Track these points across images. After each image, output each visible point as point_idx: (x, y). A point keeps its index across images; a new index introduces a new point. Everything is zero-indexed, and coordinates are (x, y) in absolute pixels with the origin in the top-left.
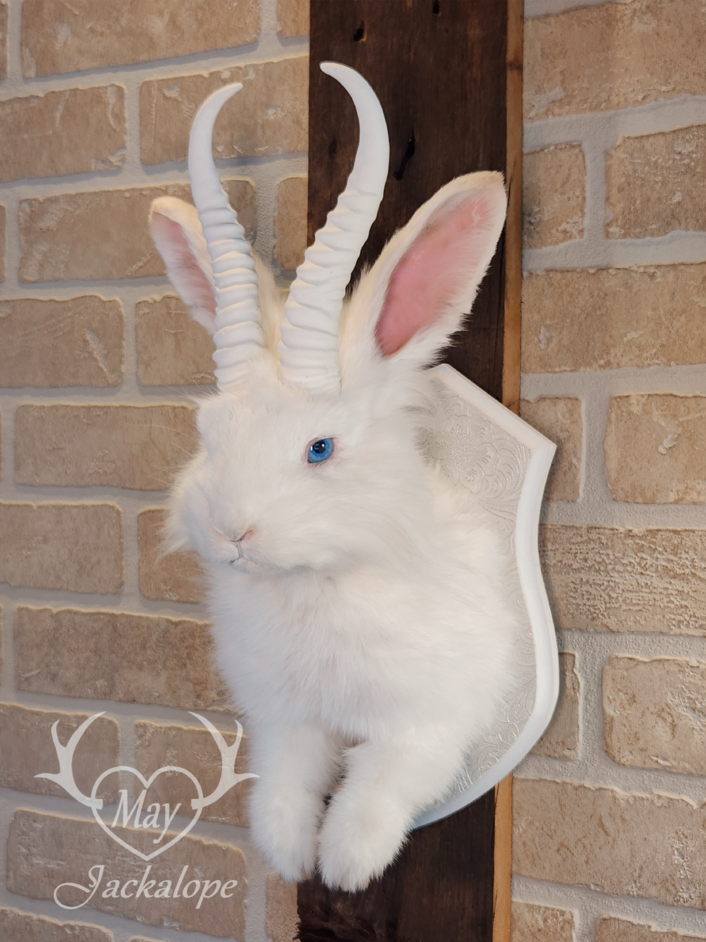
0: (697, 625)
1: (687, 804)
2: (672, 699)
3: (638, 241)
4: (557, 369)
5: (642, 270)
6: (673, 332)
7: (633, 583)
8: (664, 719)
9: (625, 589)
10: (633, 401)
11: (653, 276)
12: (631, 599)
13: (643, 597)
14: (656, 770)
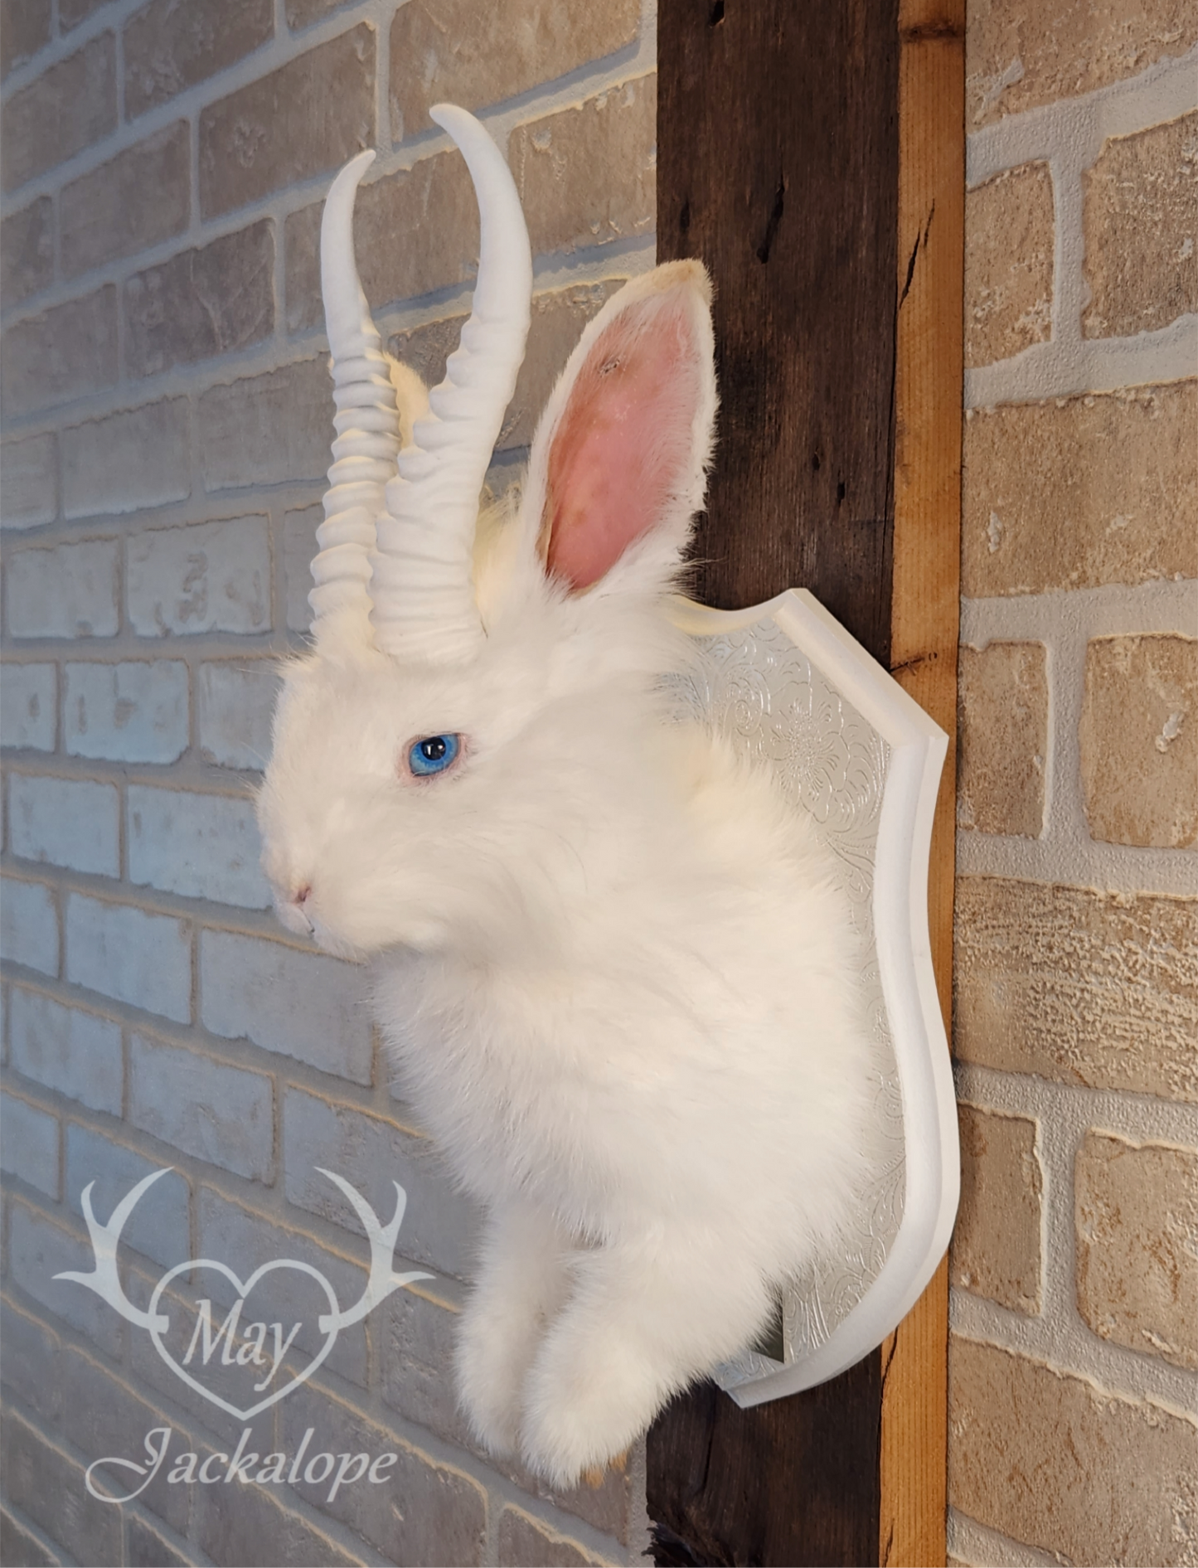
2: (1175, 1226)
3: (1130, 340)
4: (1012, 590)
5: (1132, 396)
6: (1178, 514)
7: (1117, 997)
8: (1161, 1262)
9: (1106, 1008)
10: (1119, 649)
11: (1147, 407)
12: (1115, 1027)
13: (1131, 1024)
14: (1150, 1355)
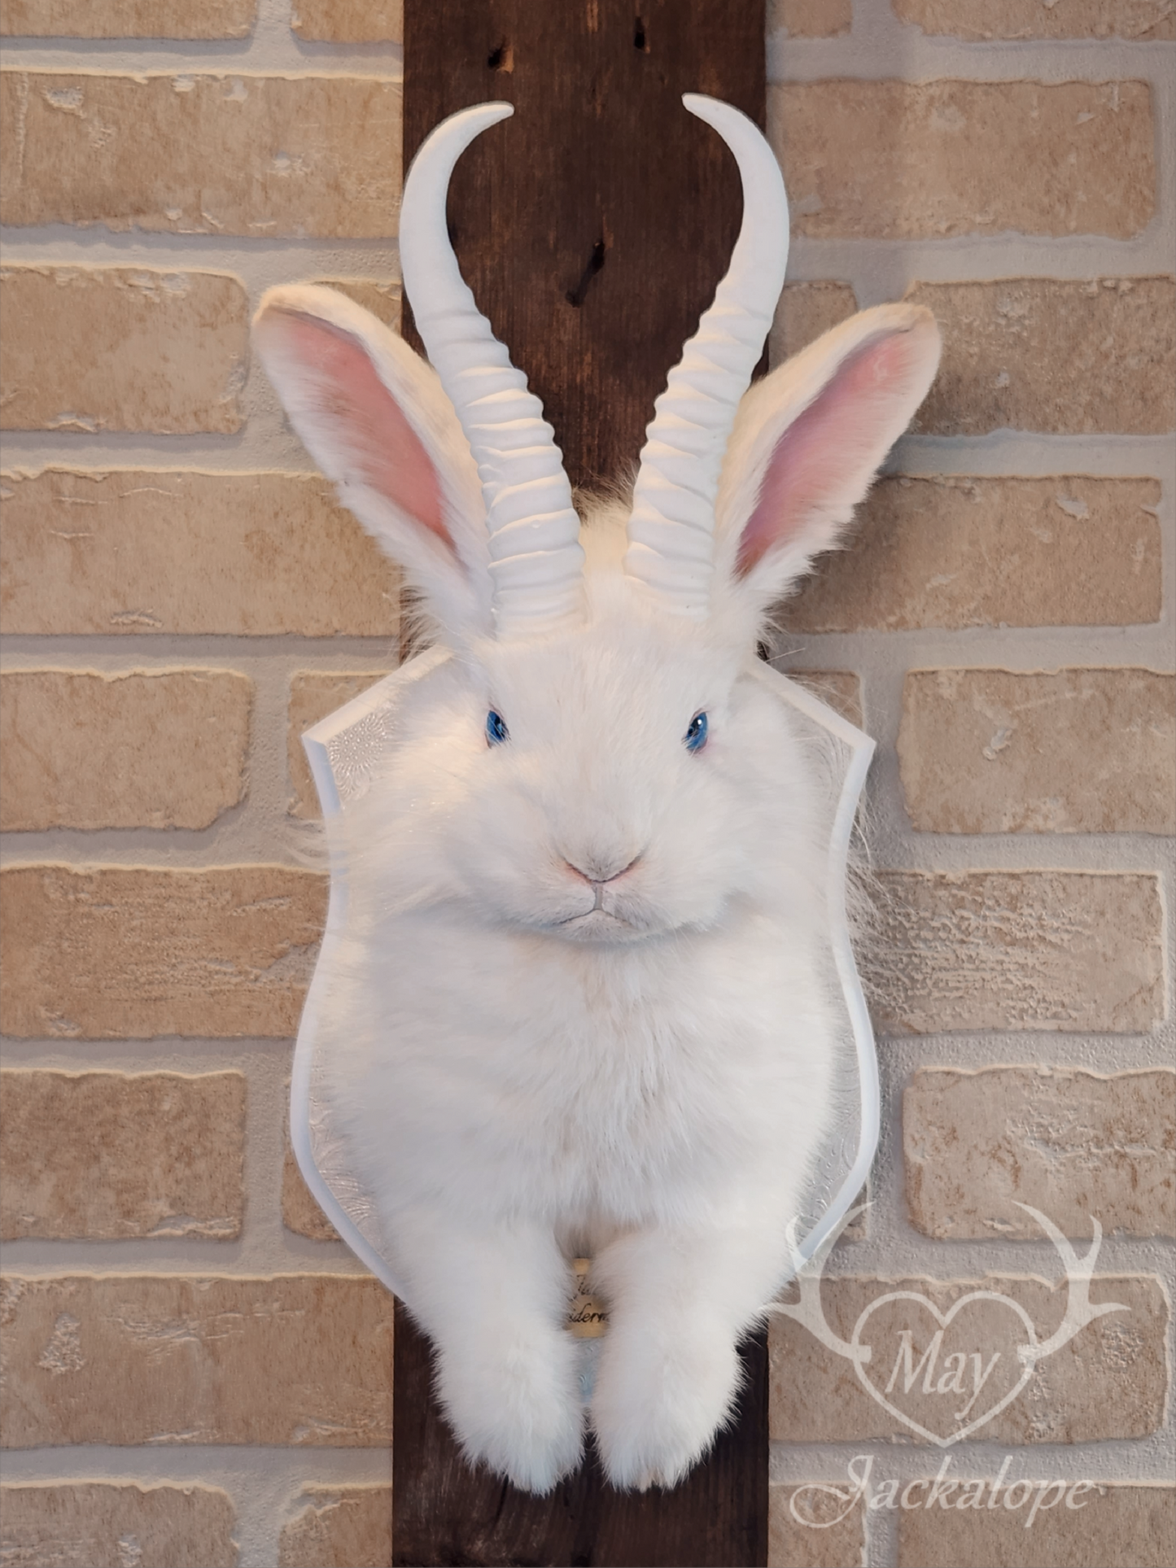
0: (1048, 1014)
1: (1041, 1286)
2: (1014, 1129)
3: (944, 439)
4: (819, 628)
5: (952, 483)
6: (1001, 578)
7: (948, 956)
8: (1001, 1161)
9: (936, 967)
10: (942, 679)
11: (969, 493)
12: (947, 980)
13: (965, 976)
14: (992, 1240)
